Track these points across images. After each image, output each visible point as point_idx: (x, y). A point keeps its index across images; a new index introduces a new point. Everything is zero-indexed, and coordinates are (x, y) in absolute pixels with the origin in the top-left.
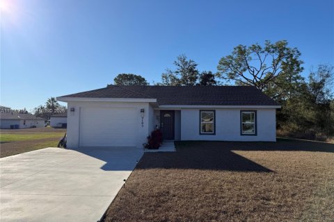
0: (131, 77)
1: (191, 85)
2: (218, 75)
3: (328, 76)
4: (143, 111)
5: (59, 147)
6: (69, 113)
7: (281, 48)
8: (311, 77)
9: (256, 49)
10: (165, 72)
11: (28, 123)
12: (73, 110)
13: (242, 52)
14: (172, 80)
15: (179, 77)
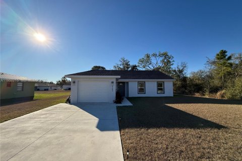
0: (99, 67)
1: (127, 71)
2: (139, 66)
3: (185, 67)
4: (113, 82)
5: (66, 103)
6: (72, 84)
7: (165, 55)
8: (178, 68)
9: (154, 55)
10: (115, 65)
11: (53, 88)
12: (74, 82)
13: (148, 56)
14: (118, 68)
15: (122, 67)
